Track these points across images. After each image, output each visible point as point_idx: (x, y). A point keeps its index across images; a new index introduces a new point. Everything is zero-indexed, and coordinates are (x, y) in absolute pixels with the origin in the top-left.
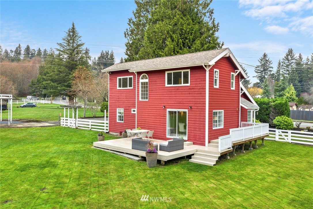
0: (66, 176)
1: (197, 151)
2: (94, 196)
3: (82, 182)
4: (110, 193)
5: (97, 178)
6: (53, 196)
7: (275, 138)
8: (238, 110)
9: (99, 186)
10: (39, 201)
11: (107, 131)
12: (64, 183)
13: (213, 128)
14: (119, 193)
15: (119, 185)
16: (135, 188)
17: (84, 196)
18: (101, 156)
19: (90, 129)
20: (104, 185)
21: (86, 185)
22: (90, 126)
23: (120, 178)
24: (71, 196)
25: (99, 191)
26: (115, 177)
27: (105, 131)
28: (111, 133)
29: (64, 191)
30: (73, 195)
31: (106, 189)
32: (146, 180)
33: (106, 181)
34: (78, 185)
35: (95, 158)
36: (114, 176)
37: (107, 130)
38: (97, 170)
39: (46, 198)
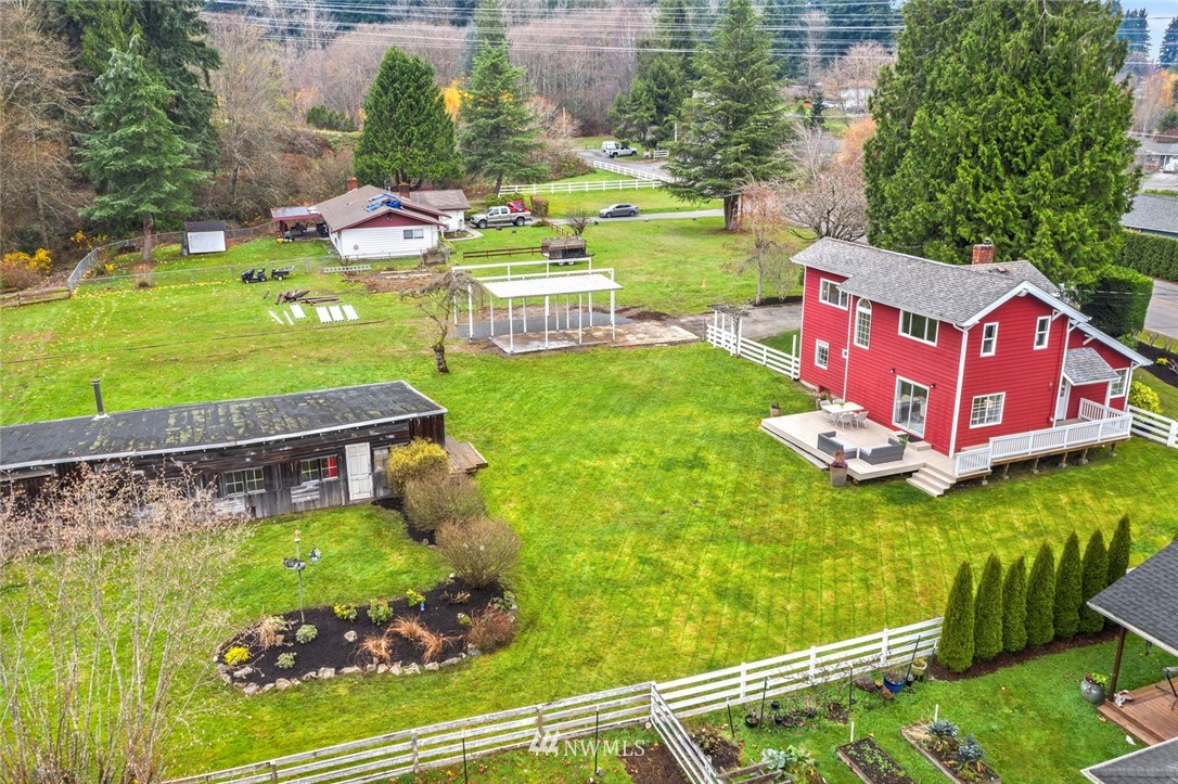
0: (720, 486)
1: (925, 466)
2: (749, 520)
3: (738, 498)
4: (767, 519)
5: (756, 495)
6: (707, 513)
7: (1167, 438)
8: (1054, 386)
9: (757, 507)
10: (694, 516)
11: (796, 377)
12: (717, 497)
13: (972, 427)
14: (777, 521)
15: (781, 509)
16: (797, 517)
17: (739, 518)
18: (770, 451)
19: (764, 363)
20: (763, 506)
21: (742, 503)
22: (764, 358)
23: (785, 499)
24: (725, 516)
25: (755, 515)
26: (780, 496)
27: (793, 376)
28: (803, 382)
29: (718, 509)
30: (727, 515)
31: (764, 513)
32: (817, 508)
33: (766, 500)
34: (733, 502)
35: (760, 454)
36: (778, 494)
37: (795, 374)
38: (758, 481)
39: (700, 514)
